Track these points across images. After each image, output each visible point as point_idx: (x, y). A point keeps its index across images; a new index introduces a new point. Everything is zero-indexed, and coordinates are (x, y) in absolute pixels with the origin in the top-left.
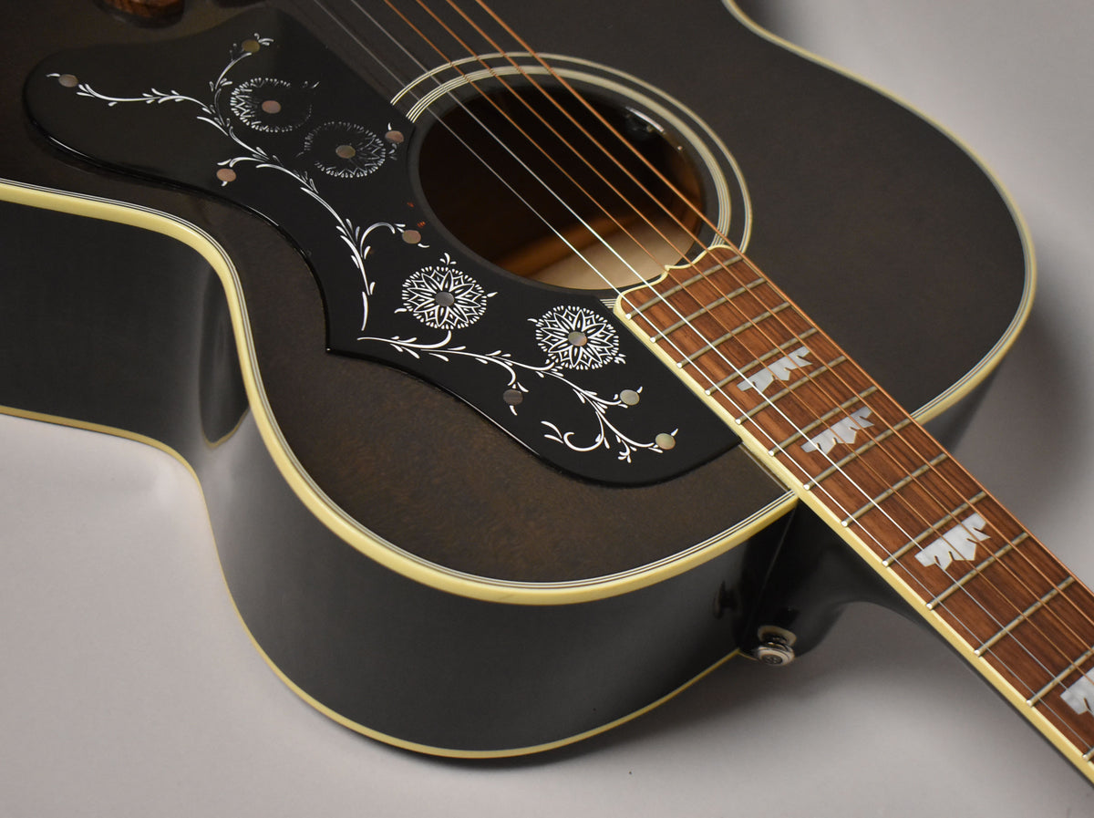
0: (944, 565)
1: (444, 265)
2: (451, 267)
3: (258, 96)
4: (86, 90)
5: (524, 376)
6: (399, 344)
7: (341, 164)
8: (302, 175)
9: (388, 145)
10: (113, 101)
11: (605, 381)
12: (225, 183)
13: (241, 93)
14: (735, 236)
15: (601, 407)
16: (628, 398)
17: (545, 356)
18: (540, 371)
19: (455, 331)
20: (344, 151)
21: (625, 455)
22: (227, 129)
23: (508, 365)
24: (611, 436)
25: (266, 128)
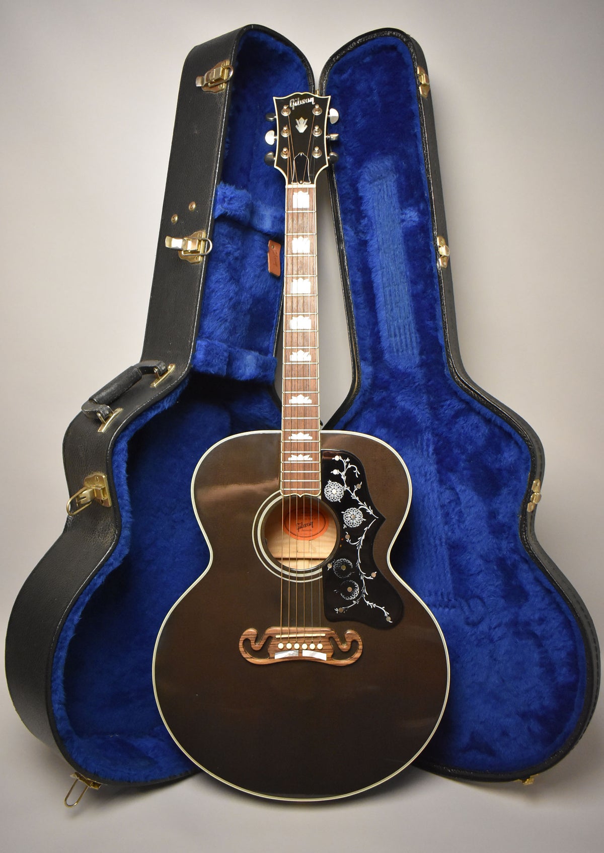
0: (308, 397)
1: (347, 526)
2: (345, 524)
3: (350, 594)
4: (386, 614)
5: (352, 489)
6: (370, 512)
7: (347, 565)
8: (358, 566)
9: (333, 564)
10: (383, 609)
11: (338, 479)
12: (376, 572)
13: (353, 597)
14: (279, 495)
15: (343, 474)
16: (336, 472)
17: (344, 492)
18: (348, 489)
19: (357, 508)
20: (344, 568)
21: (348, 460)
22: (364, 588)
23: (353, 494)
24: (347, 466)
25: (355, 584)
